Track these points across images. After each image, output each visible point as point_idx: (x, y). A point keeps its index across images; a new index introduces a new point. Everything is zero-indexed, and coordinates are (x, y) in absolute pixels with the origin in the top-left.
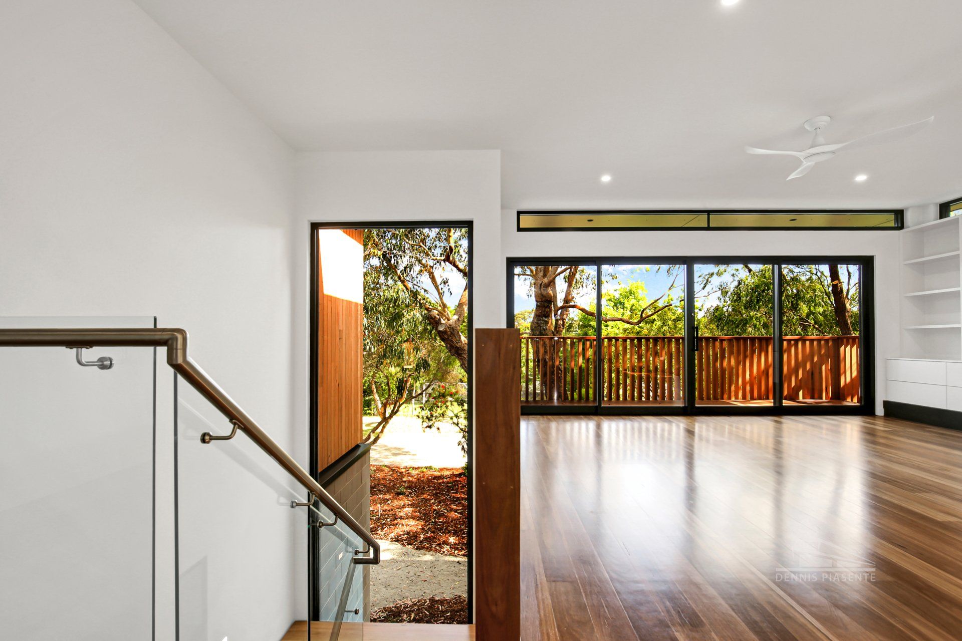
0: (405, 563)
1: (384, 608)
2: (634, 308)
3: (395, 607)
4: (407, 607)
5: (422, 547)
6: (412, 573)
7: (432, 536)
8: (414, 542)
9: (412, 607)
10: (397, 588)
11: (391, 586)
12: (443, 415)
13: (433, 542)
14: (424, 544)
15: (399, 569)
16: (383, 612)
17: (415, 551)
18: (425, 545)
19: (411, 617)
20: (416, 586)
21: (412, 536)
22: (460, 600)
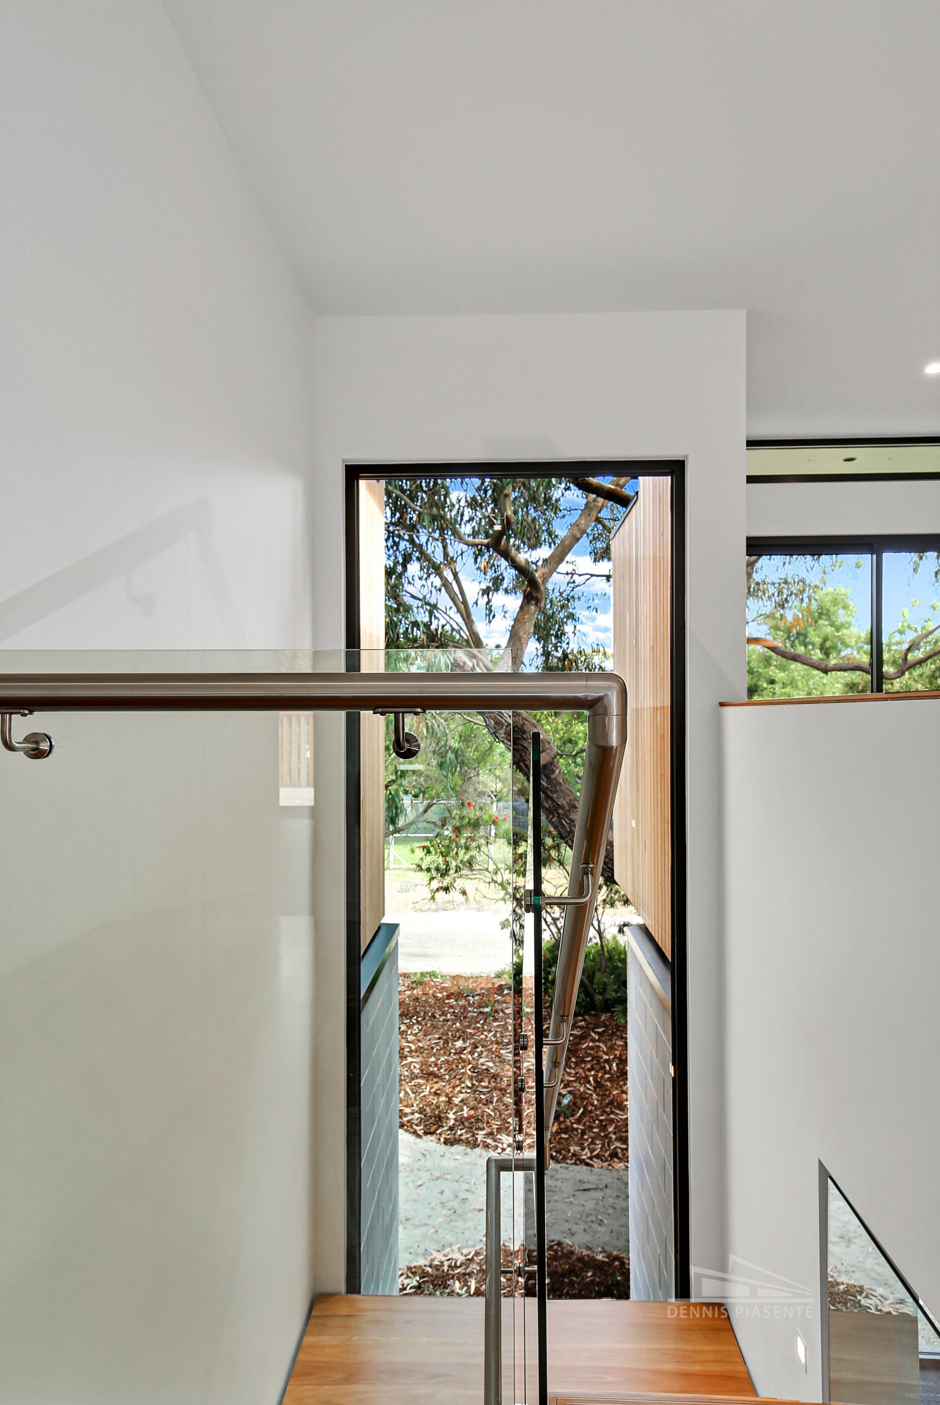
0: (428, 1174)
1: (409, 1269)
2: (828, 644)
3: (430, 1266)
4: (456, 1267)
5: (455, 1138)
6: (448, 1194)
7: (472, 1117)
8: (436, 1130)
9: (468, 1267)
10: (425, 1225)
11: (411, 1222)
12: (470, 864)
13: (477, 1129)
14: (459, 1132)
15: (421, 1185)
16: (408, 1277)
17: (443, 1148)
18: (461, 1135)
19: (469, 1287)
20: (465, 1221)
21: (431, 1117)
22: (562, 1252)
